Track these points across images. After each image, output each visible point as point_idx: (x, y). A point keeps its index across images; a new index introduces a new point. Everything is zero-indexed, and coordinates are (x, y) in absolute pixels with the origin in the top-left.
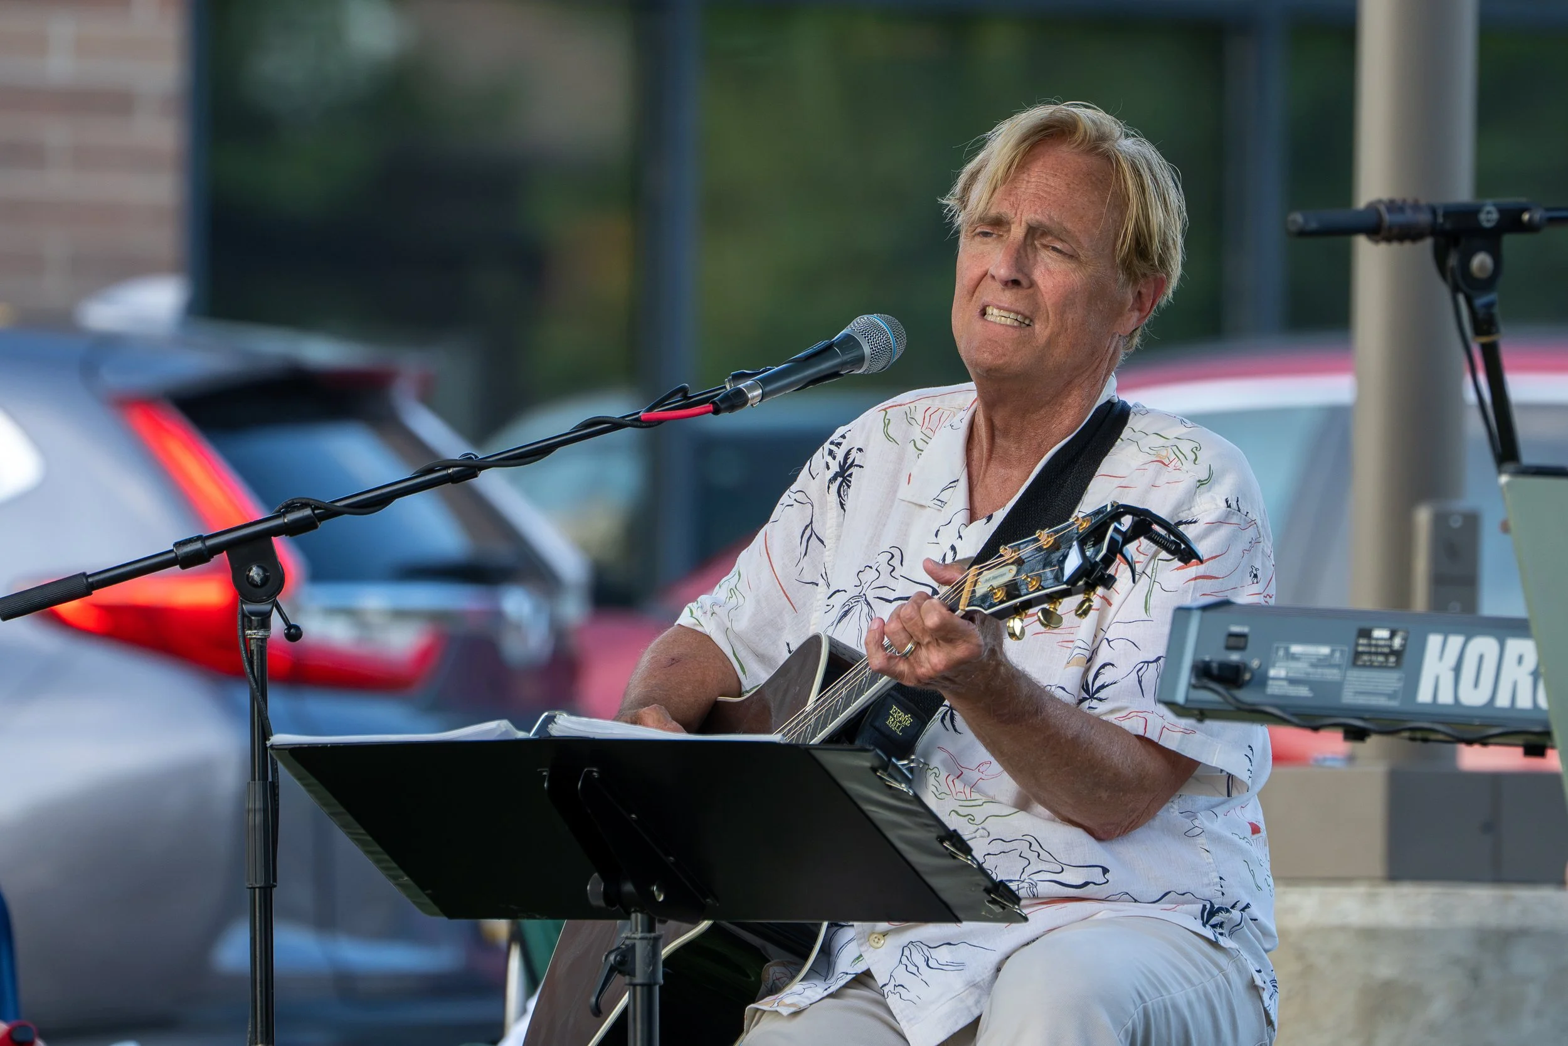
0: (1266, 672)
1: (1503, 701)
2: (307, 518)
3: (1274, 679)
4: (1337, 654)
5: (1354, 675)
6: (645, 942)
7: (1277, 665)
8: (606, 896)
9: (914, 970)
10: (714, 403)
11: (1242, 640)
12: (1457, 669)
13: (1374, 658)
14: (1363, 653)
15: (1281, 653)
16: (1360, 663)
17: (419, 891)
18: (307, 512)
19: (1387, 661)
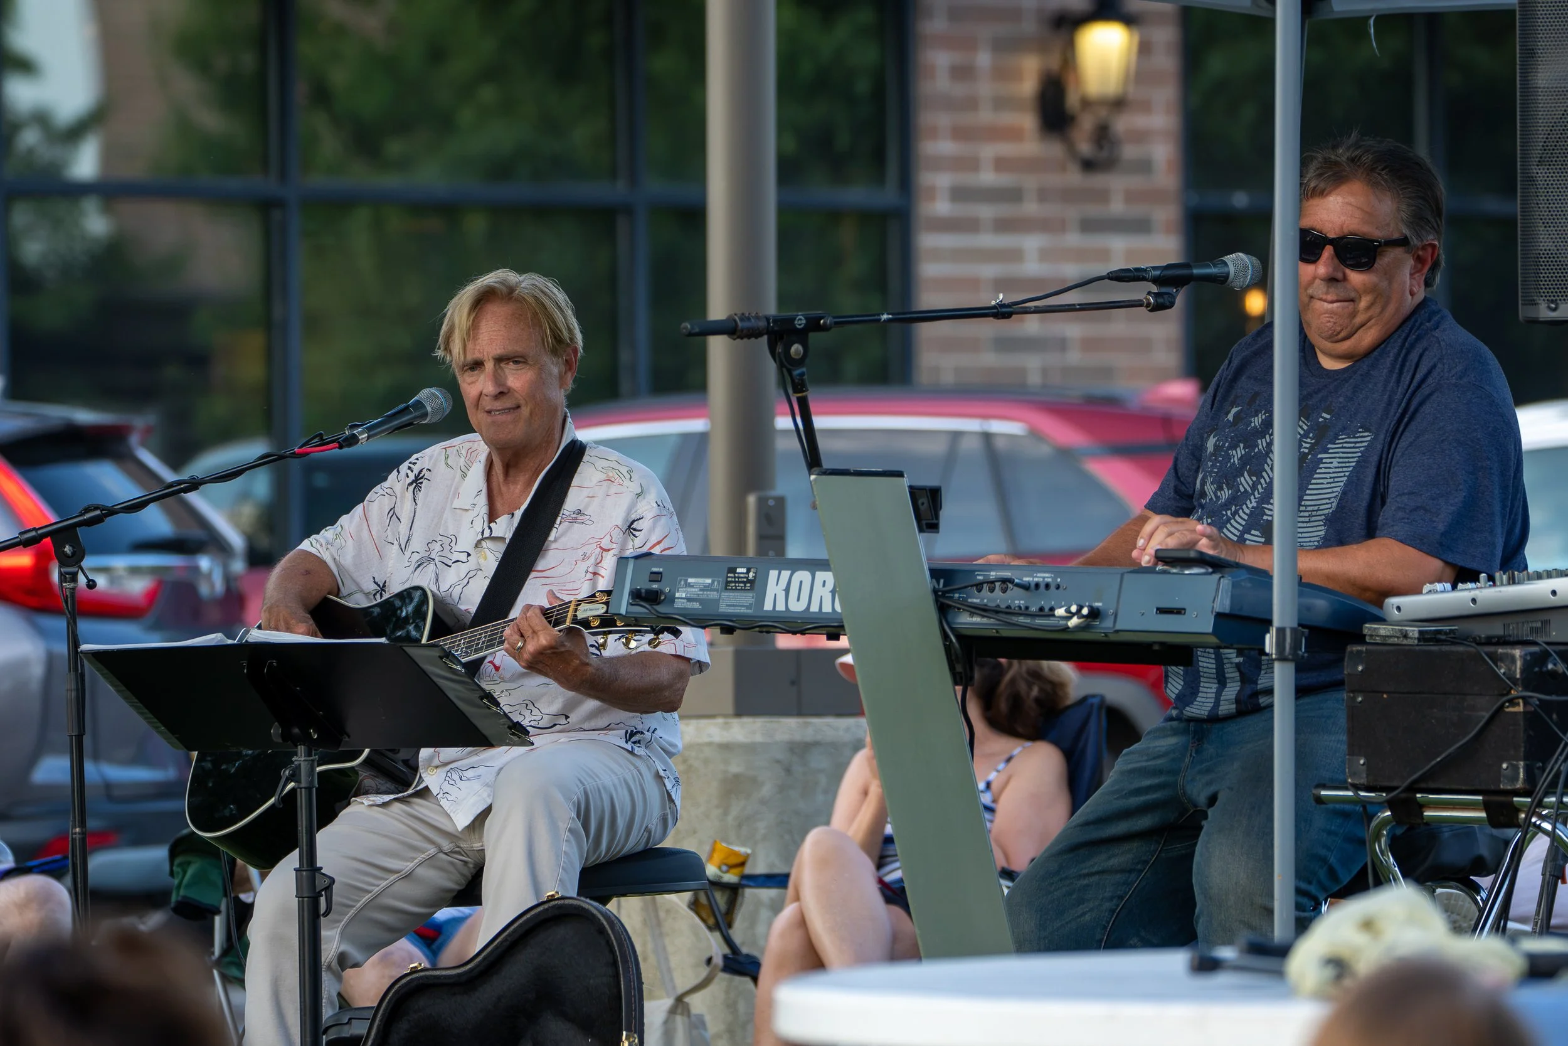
1: (814, 608)
2: (97, 516)
3: (679, 598)
4: (716, 583)
5: (725, 595)
6: (307, 763)
8: (283, 736)
9: (453, 782)
10: (339, 442)
12: (787, 590)
13: (737, 585)
14: (731, 582)
17: (170, 735)
18: (98, 512)
19: (745, 586)
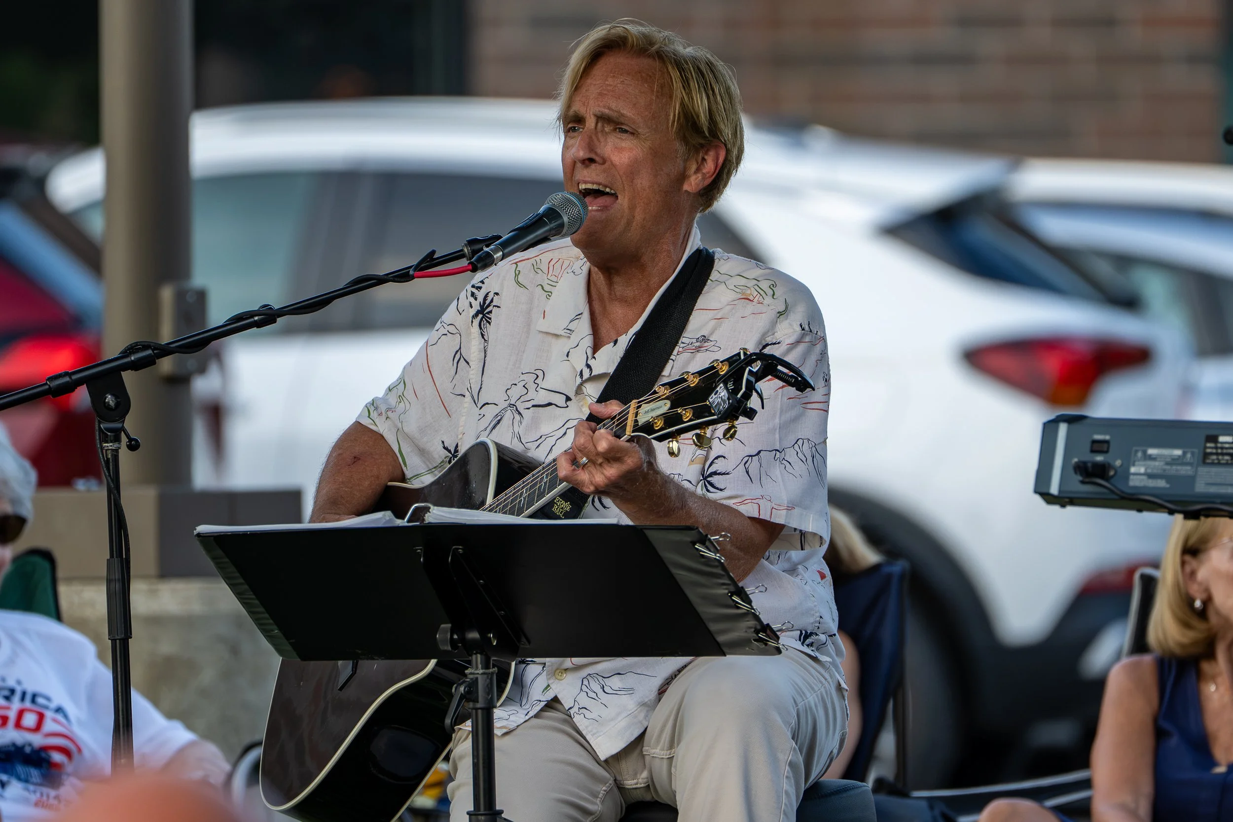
0: (1128, 469)
3: (1135, 474)
4: (1189, 455)
5: (1203, 470)
7: (1137, 463)
9: (593, 695)
11: (1105, 446)
13: (1220, 457)
14: (1211, 454)
15: (1140, 454)
16: (1208, 461)
